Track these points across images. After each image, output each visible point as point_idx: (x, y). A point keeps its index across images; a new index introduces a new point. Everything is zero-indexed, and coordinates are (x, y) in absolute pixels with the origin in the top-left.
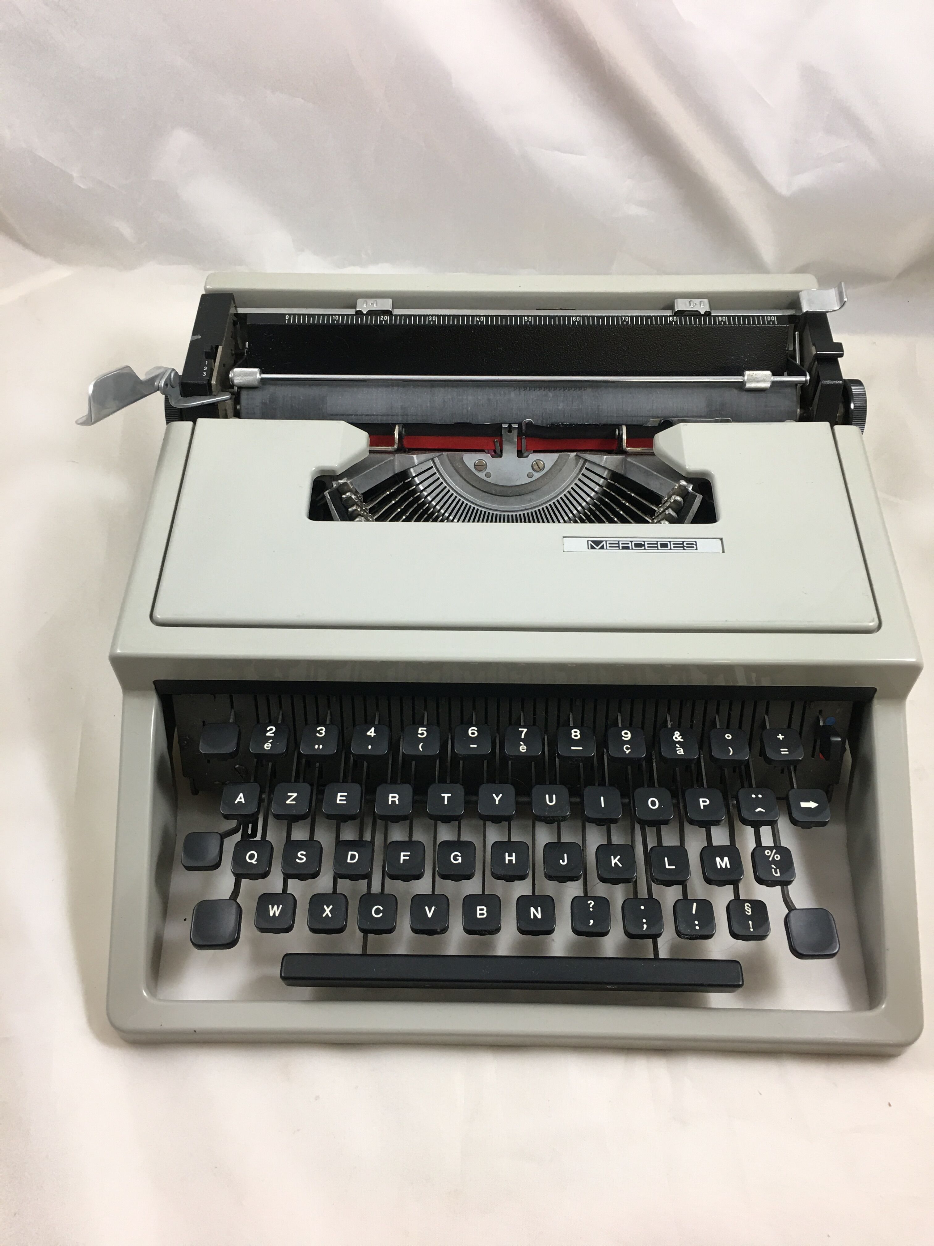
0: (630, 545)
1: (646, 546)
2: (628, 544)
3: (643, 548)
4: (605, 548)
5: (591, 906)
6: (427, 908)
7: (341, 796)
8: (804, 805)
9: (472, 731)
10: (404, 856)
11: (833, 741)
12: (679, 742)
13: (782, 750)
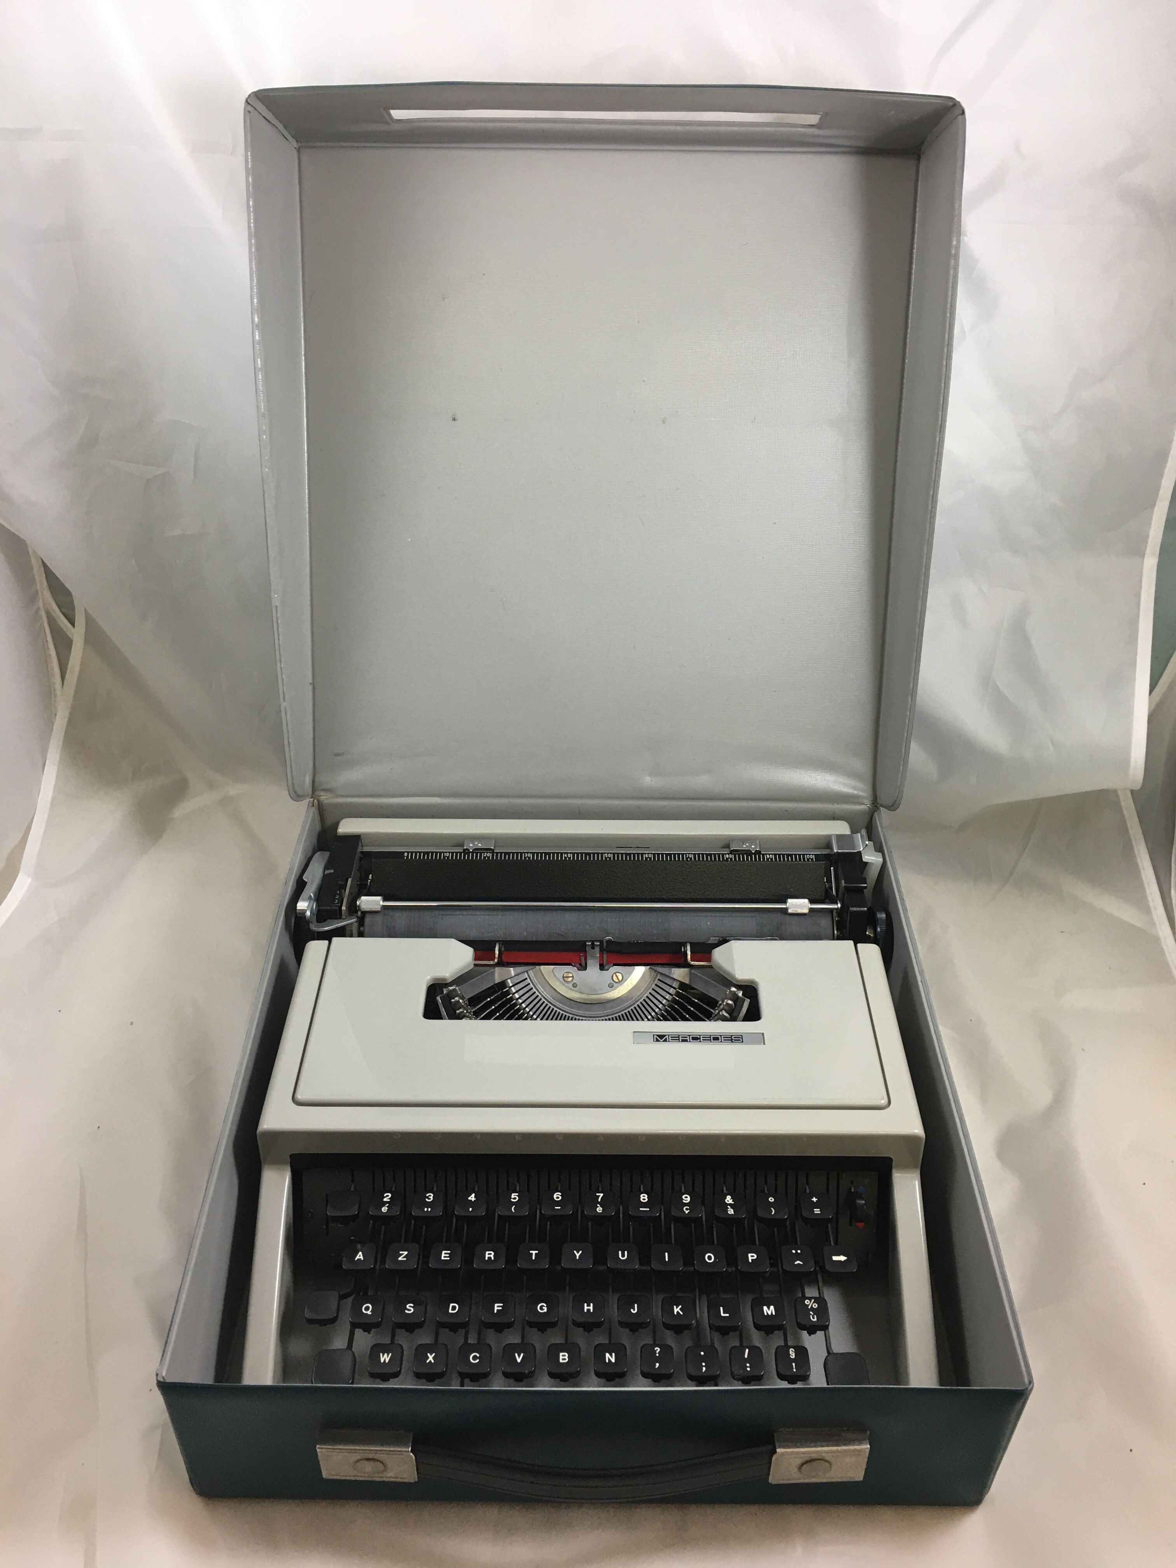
0: (688, 1039)
1: (701, 1039)
2: (687, 1037)
3: (699, 1040)
4: (668, 1040)
5: (657, 1352)
6: (516, 1355)
7: (445, 1254)
8: (835, 1258)
9: (557, 1196)
10: (498, 1307)
11: (859, 1203)
12: (730, 1205)
13: (815, 1210)
